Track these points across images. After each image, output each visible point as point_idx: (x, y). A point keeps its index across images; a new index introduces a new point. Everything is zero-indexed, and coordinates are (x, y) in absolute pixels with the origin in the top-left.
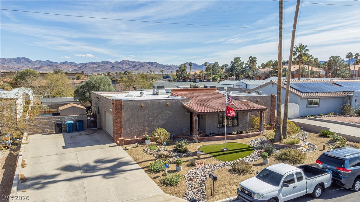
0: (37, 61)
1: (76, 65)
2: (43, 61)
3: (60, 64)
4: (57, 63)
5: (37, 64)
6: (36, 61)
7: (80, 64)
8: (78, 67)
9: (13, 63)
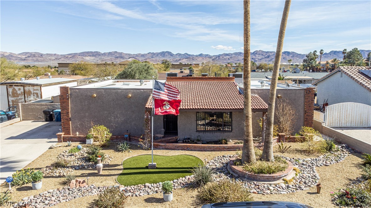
1: (210, 57)
2: (182, 54)
3: (196, 57)
4: (194, 55)
5: (178, 56)
6: (177, 54)
7: (214, 56)
8: (212, 59)
9: (159, 57)
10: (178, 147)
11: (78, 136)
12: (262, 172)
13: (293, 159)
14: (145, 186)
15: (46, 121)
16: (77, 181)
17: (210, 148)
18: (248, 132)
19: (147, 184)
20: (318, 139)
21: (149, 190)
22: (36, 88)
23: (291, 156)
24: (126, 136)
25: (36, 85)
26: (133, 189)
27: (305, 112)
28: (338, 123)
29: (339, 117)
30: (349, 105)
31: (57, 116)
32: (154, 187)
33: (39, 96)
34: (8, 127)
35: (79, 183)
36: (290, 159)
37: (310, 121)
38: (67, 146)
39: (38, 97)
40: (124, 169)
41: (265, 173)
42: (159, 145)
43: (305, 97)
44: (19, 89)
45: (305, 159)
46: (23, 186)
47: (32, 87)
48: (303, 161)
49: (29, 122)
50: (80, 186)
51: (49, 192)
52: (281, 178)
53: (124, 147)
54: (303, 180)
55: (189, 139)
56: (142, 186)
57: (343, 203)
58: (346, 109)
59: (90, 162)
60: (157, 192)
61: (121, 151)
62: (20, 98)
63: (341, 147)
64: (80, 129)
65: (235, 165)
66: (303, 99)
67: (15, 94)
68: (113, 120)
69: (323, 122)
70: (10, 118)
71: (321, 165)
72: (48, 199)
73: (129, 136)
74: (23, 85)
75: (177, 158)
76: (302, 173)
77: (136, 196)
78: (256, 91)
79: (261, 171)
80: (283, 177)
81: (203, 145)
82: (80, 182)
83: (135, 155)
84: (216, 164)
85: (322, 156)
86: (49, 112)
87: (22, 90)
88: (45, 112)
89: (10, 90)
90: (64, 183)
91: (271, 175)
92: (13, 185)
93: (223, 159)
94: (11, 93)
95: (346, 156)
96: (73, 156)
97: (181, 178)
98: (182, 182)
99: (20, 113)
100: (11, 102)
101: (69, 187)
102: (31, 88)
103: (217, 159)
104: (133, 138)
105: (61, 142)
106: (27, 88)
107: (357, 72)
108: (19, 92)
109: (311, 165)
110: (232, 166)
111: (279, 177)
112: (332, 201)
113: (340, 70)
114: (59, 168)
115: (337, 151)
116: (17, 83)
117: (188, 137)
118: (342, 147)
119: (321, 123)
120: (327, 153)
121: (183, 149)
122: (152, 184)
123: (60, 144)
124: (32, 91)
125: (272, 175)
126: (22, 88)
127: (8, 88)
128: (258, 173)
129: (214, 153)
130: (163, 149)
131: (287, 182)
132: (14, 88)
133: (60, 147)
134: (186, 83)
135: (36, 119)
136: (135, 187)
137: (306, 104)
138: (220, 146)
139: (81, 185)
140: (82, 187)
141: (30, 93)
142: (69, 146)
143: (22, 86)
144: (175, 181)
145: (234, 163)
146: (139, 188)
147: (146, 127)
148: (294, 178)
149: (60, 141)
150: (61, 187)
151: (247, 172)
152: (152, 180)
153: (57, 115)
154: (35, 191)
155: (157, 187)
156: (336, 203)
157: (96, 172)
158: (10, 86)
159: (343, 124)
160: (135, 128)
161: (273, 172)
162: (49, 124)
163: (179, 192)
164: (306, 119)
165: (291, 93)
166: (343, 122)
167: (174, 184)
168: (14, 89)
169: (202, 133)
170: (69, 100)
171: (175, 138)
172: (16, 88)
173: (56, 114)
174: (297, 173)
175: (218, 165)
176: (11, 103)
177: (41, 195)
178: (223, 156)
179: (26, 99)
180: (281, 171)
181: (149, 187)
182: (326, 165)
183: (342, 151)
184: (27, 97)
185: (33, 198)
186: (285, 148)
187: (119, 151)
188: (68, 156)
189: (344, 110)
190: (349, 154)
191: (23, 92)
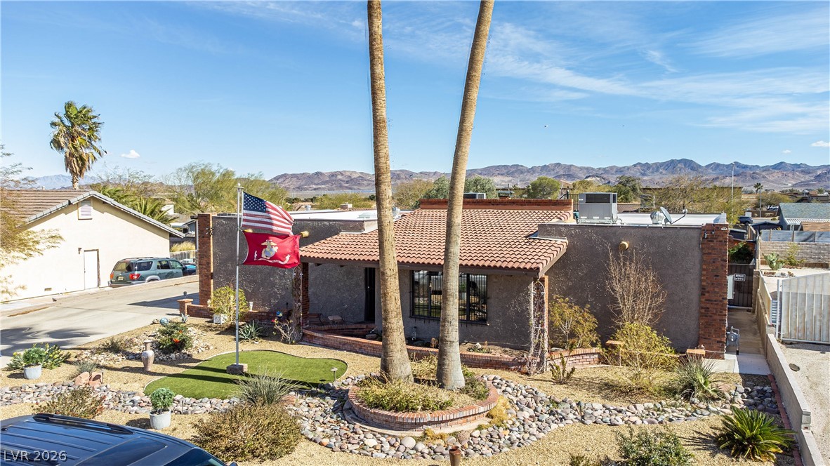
2: (724, 165)
4: (758, 167)
7: (819, 168)
8: (815, 175)
27: (703, 291)
37: (715, 317)
43: (701, 249)
52: (420, 425)
53: (248, 333)
66: (697, 253)
69: (771, 324)
80: (426, 424)
101: (73, 384)
111: (409, 421)
137: (705, 267)
147: (295, 294)
148: (456, 433)
150: (61, 382)
161: (409, 409)
164: (703, 311)
169: (422, 321)
170: (210, 239)
174: (490, 425)
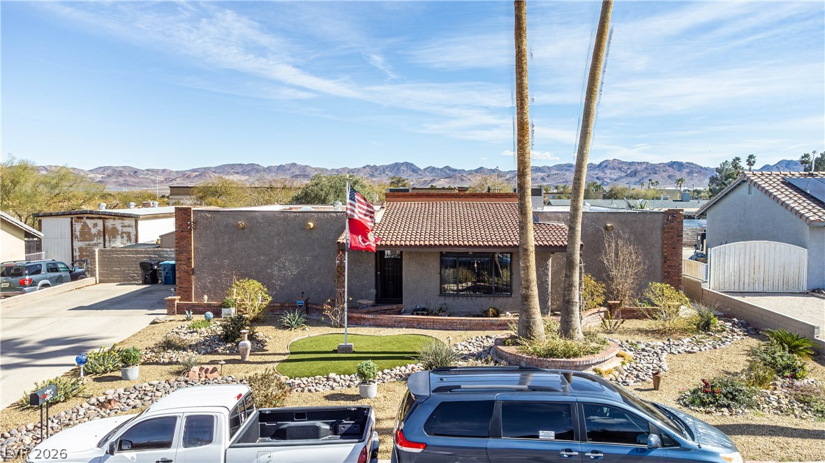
0: (428, 168)
1: (501, 175)
2: (438, 169)
3: (469, 174)
5: (428, 174)
6: (425, 169)
9: (387, 175)
10: (400, 322)
11: (206, 302)
12: (552, 355)
13: (627, 341)
14: (328, 379)
15: (145, 283)
16: (201, 369)
17: (464, 324)
18: (528, 281)
19: (332, 375)
20: (688, 312)
21: (335, 385)
22: (127, 222)
23: (624, 338)
24: (301, 302)
25: (129, 217)
26: (306, 383)
27: (665, 259)
28: (737, 284)
29: (737, 270)
30: (758, 246)
31: (167, 273)
32: (345, 380)
33: (133, 238)
34: (71, 292)
35: (206, 373)
36: (620, 343)
38: (184, 320)
39: (129, 239)
40: (292, 353)
41: (558, 357)
42: (364, 318)
43: (663, 228)
44: (94, 224)
45: (650, 343)
46: (105, 375)
47: (120, 221)
48: (646, 346)
49: (113, 286)
50: (206, 377)
51: (150, 385)
53: (294, 320)
54: (635, 372)
55: (424, 309)
56: (322, 378)
57: (698, 401)
58: (752, 255)
59: (227, 343)
60: (349, 386)
61: (289, 327)
62: (95, 242)
63: (731, 324)
64: (210, 290)
65: (505, 345)
66: (659, 232)
67: (86, 235)
68: (276, 273)
69: (704, 280)
70: (75, 277)
71: (679, 352)
72: (150, 394)
73: (307, 303)
74: (103, 216)
75: (397, 339)
76: (636, 363)
77: (310, 391)
78: (560, 215)
79: (551, 353)
81: (449, 318)
82: (206, 371)
83: (316, 335)
84: (470, 348)
85: (688, 339)
86: (152, 265)
87: (100, 227)
88: (144, 266)
89: (78, 227)
90: (178, 373)
91: (569, 360)
92: (86, 374)
93: (485, 341)
94: (78, 233)
95: (735, 340)
96: (195, 334)
97: (398, 368)
98: (400, 373)
99: (95, 267)
100: (77, 250)
101: (188, 379)
102: (118, 224)
103: (473, 341)
104: (314, 306)
105: (173, 314)
106: (110, 223)
107: (779, 183)
108: (94, 231)
109: (660, 352)
110: (499, 347)
112: (679, 400)
113: (746, 179)
114: (169, 351)
115: (722, 332)
116: (91, 212)
117: (423, 306)
118: (734, 324)
119: (699, 284)
120: (699, 334)
121: (410, 325)
122: (342, 376)
123: (172, 317)
124: (119, 228)
125: (572, 360)
126: (100, 222)
127: (74, 223)
128: (545, 356)
129: (470, 332)
130: (370, 326)
131: (601, 374)
132: (85, 223)
133: (171, 321)
134: (423, 205)
135: (126, 280)
136: (310, 380)
137: (666, 242)
138: (483, 320)
139: (208, 375)
140: (211, 379)
141: (114, 233)
142: (188, 319)
143: (100, 218)
144: (386, 371)
145: (503, 342)
146: (317, 381)
147: (338, 281)
148: (616, 369)
149: (171, 313)
150: (173, 379)
151: (524, 355)
152: (342, 370)
153: (166, 271)
154: (127, 382)
155: (350, 381)
156: (685, 403)
157: (239, 357)
158: (78, 218)
159: (746, 286)
160: (319, 290)
161: (575, 355)
162: (150, 289)
163: (391, 386)
164: (666, 274)
165: (634, 221)
166: (747, 281)
167: (384, 376)
168: (85, 225)
169: (451, 298)
170: (191, 233)
171: (397, 308)
172: (90, 223)
173: (164, 270)
174: (625, 361)
175: (474, 350)
176: (77, 254)
177: (137, 388)
178: (487, 337)
179: (107, 244)
180: (592, 353)
181: (335, 381)
182: (690, 352)
183: (733, 331)
184: (110, 241)
185: (123, 392)
186: (615, 325)
187: (285, 328)
188: (186, 334)
189: (748, 257)
190: (745, 335)
191: (102, 230)
